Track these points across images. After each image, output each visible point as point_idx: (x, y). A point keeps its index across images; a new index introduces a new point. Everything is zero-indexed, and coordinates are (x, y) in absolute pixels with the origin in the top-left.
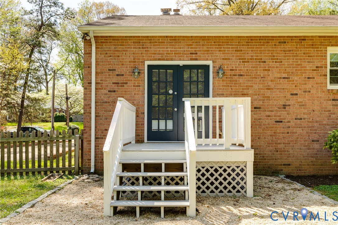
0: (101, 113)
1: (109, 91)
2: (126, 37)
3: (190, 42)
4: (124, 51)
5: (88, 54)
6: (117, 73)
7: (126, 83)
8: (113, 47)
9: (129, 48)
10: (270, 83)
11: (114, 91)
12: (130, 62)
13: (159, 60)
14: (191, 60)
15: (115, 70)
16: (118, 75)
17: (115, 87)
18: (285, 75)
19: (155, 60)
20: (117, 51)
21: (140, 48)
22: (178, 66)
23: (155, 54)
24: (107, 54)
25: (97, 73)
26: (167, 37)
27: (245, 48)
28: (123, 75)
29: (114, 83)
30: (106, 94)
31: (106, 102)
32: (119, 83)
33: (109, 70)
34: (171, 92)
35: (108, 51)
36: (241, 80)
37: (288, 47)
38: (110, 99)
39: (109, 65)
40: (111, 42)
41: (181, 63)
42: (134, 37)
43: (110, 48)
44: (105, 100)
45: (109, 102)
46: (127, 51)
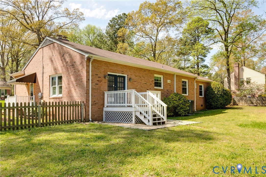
0: (93, 94)
1: (96, 84)
2: (102, 61)
3: (121, 67)
4: (101, 67)
5: (88, 66)
6: (99, 76)
7: (102, 81)
8: (97, 65)
9: (102, 66)
10: (142, 85)
11: (98, 84)
12: (103, 72)
13: (112, 72)
14: (122, 74)
15: (98, 75)
16: (99, 77)
17: (97, 82)
18: (145, 83)
19: (111, 72)
20: (99, 66)
21: (106, 66)
22: (116, 75)
23: (111, 70)
24: (95, 67)
25: (92, 75)
26: (115, 63)
27: (136, 71)
28: (100, 77)
29: (97, 81)
30: (95, 85)
31: (94, 89)
32: (99, 81)
33: (96, 74)
34: (114, 86)
35: (95, 66)
36: (135, 83)
37: (146, 73)
38: (96, 88)
39: (96, 72)
40: (96, 62)
41: (118, 74)
42: (104, 61)
43: (96, 65)
44: (94, 88)
45: (96, 89)
46: (102, 67)
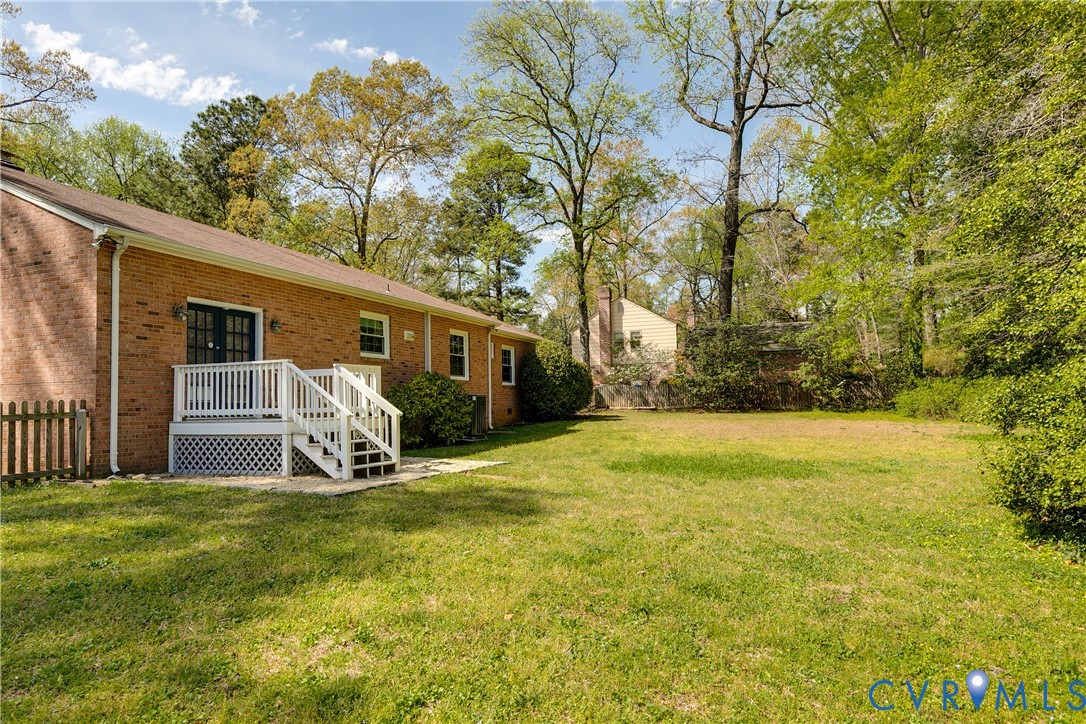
0: (125, 374)
1: (138, 338)
2: (162, 254)
3: (242, 280)
4: (159, 276)
5: (104, 270)
6: (150, 309)
7: (163, 327)
8: (144, 267)
9: (166, 273)
10: (317, 345)
11: (146, 338)
12: (168, 294)
13: (206, 298)
14: (243, 304)
15: (146, 304)
16: (150, 313)
17: (145, 332)
18: (329, 337)
19: (201, 297)
20: (150, 274)
21: (181, 276)
22: (221, 309)
23: (201, 288)
24: (134, 275)
25: (121, 306)
26: (215, 266)
27: (295, 298)
28: (158, 314)
29: (144, 325)
30: (133, 342)
31: (133, 355)
32: (151, 326)
33: (138, 303)
34: (211, 345)
35: (136, 271)
36: (293, 338)
37: (331, 303)
38: (140, 350)
39: (138, 294)
40: (140, 259)
41: (227, 306)
42: (174, 257)
43: (139, 267)
44: (132, 351)
45: (137, 356)
46: (163, 276)
